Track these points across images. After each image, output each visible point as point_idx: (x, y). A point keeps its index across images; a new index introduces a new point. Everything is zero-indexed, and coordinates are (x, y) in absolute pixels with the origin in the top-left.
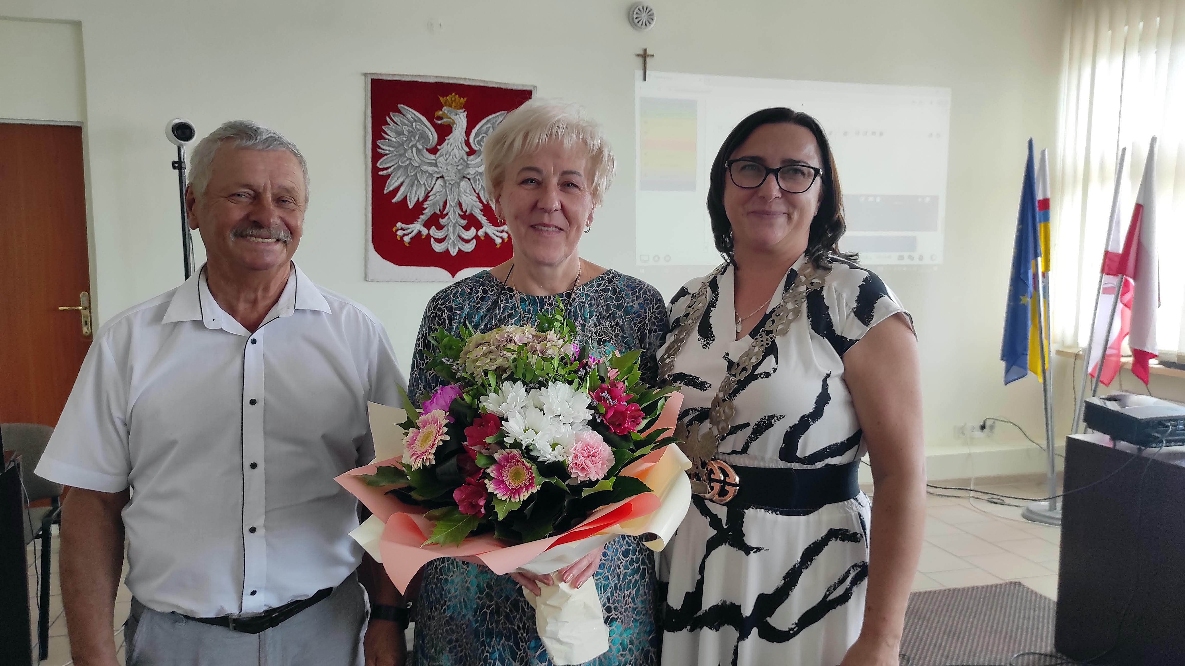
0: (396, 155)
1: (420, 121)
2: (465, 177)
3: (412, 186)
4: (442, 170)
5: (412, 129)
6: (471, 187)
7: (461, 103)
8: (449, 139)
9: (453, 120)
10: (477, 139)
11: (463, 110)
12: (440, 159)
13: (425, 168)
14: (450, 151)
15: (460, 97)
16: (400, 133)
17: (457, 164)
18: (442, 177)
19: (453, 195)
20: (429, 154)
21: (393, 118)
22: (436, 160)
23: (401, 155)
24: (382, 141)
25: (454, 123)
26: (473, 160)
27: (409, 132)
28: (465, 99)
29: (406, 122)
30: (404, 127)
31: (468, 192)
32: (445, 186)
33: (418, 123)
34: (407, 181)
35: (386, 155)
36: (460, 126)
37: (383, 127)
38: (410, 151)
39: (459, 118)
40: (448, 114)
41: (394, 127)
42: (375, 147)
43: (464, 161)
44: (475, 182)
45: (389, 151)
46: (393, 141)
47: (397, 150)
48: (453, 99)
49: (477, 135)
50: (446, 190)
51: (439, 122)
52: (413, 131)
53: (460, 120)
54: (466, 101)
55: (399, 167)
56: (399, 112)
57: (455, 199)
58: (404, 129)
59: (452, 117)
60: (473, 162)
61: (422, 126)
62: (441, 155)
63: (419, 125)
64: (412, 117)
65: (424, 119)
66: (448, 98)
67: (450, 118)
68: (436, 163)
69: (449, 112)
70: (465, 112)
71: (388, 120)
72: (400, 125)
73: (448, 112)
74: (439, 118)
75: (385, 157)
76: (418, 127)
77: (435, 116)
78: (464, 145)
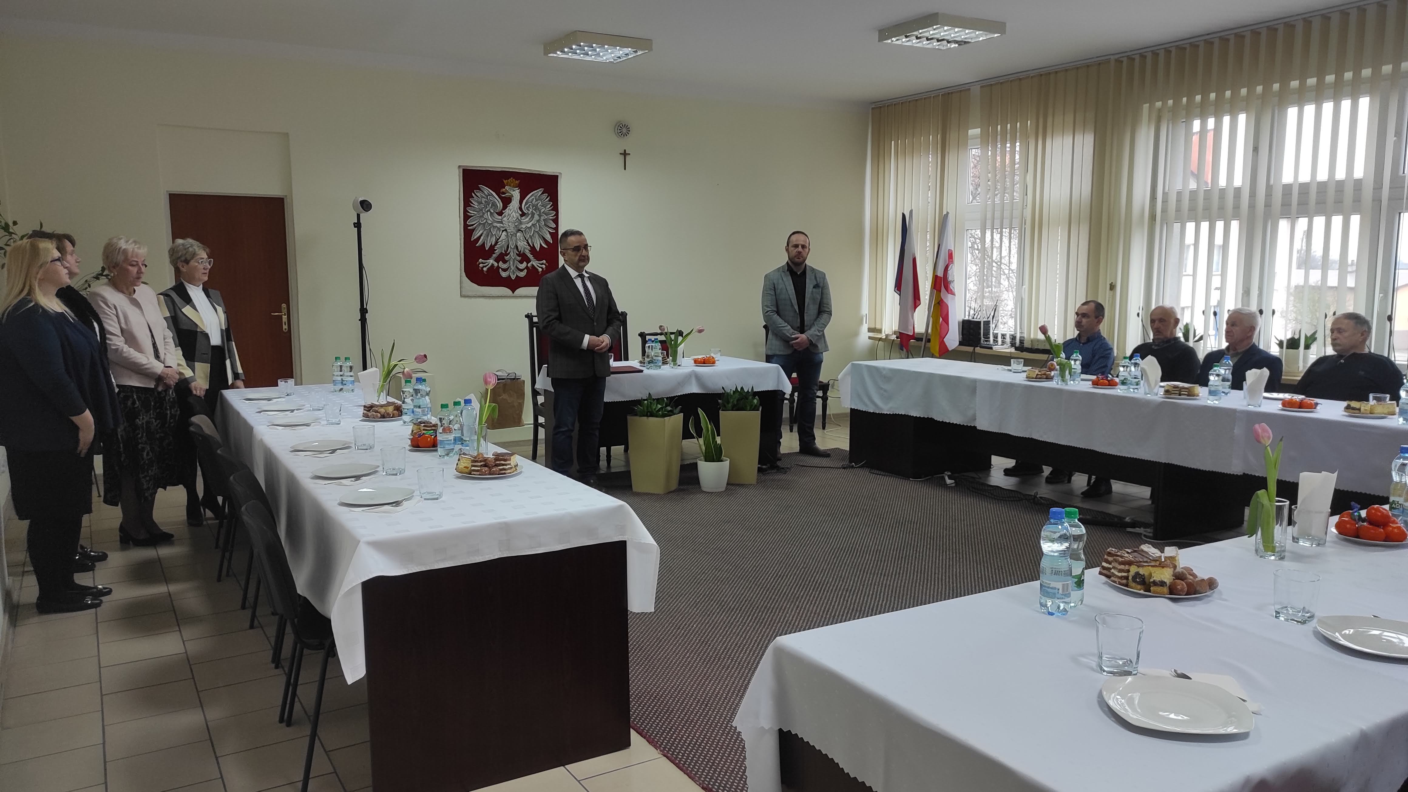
0: (479, 216)
2: (519, 230)
3: (488, 236)
4: (506, 226)
5: (487, 200)
6: (524, 236)
7: (516, 184)
8: (510, 206)
10: (526, 206)
11: (518, 188)
14: (510, 214)
17: (515, 222)
18: (506, 230)
19: (513, 241)
20: (498, 216)
21: (476, 193)
22: (502, 219)
24: (470, 208)
25: (512, 196)
29: (484, 196)
31: (522, 239)
33: (491, 197)
34: (485, 233)
36: (516, 198)
37: (470, 199)
38: (486, 214)
39: (516, 193)
40: (509, 191)
41: (476, 199)
42: (465, 211)
43: (519, 220)
44: (526, 233)
45: (474, 214)
46: (476, 208)
48: (512, 181)
50: (508, 238)
51: (504, 196)
54: (519, 183)
55: (480, 224)
57: (513, 244)
58: (482, 200)
59: (511, 193)
60: (525, 221)
62: (504, 217)
64: (487, 193)
66: (509, 180)
68: (502, 222)
72: (480, 198)
74: (504, 193)
75: (472, 218)
77: (501, 192)
78: (518, 210)
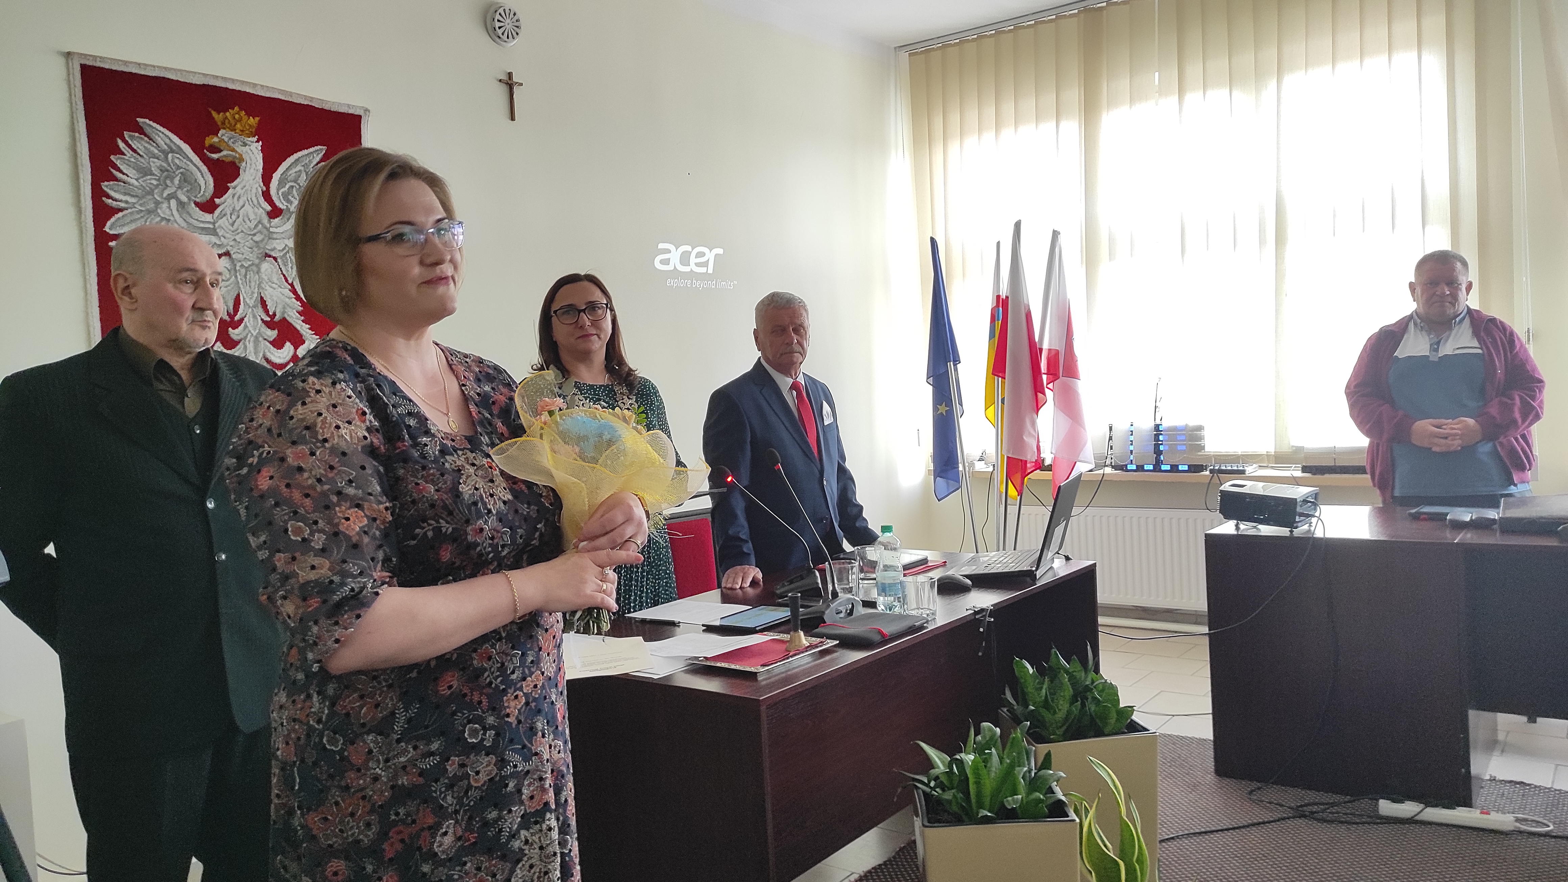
0: (141, 211)
1: (180, 151)
2: (268, 255)
4: (228, 244)
5: (165, 165)
6: (280, 272)
7: (250, 126)
8: (234, 188)
9: (241, 155)
10: (283, 190)
11: (255, 139)
12: (220, 222)
14: (237, 208)
15: (249, 114)
16: (145, 172)
17: (252, 233)
18: (227, 254)
19: (250, 287)
20: (201, 212)
21: (130, 142)
22: (214, 223)
23: (149, 212)
24: (111, 183)
25: (241, 160)
26: (277, 227)
27: (161, 170)
28: (257, 119)
29: (156, 151)
30: (151, 159)
31: (276, 281)
32: (233, 271)
33: (178, 156)
35: (121, 210)
36: (253, 166)
37: (112, 158)
39: (249, 151)
40: (230, 143)
41: (133, 160)
42: (98, 193)
43: (264, 227)
44: (286, 265)
45: (127, 202)
46: (133, 185)
47: (141, 202)
48: (237, 116)
49: (282, 183)
50: (236, 277)
51: (215, 156)
52: (169, 168)
53: (252, 154)
54: (260, 123)
56: (141, 131)
57: (253, 293)
58: (152, 164)
59: (237, 150)
60: (277, 230)
61: (185, 160)
62: (223, 215)
63: (178, 158)
64: (165, 144)
65: (186, 147)
66: (228, 114)
67: (233, 150)
68: (215, 229)
69: (232, 140)
70: (258, 141)
71: (121, 145)
72: (145, 156)
73: (230, 139)
74: (215, 149)
75: (120, 214)
76: (177, 161)
77: (207, 145)
78: (262, 199)
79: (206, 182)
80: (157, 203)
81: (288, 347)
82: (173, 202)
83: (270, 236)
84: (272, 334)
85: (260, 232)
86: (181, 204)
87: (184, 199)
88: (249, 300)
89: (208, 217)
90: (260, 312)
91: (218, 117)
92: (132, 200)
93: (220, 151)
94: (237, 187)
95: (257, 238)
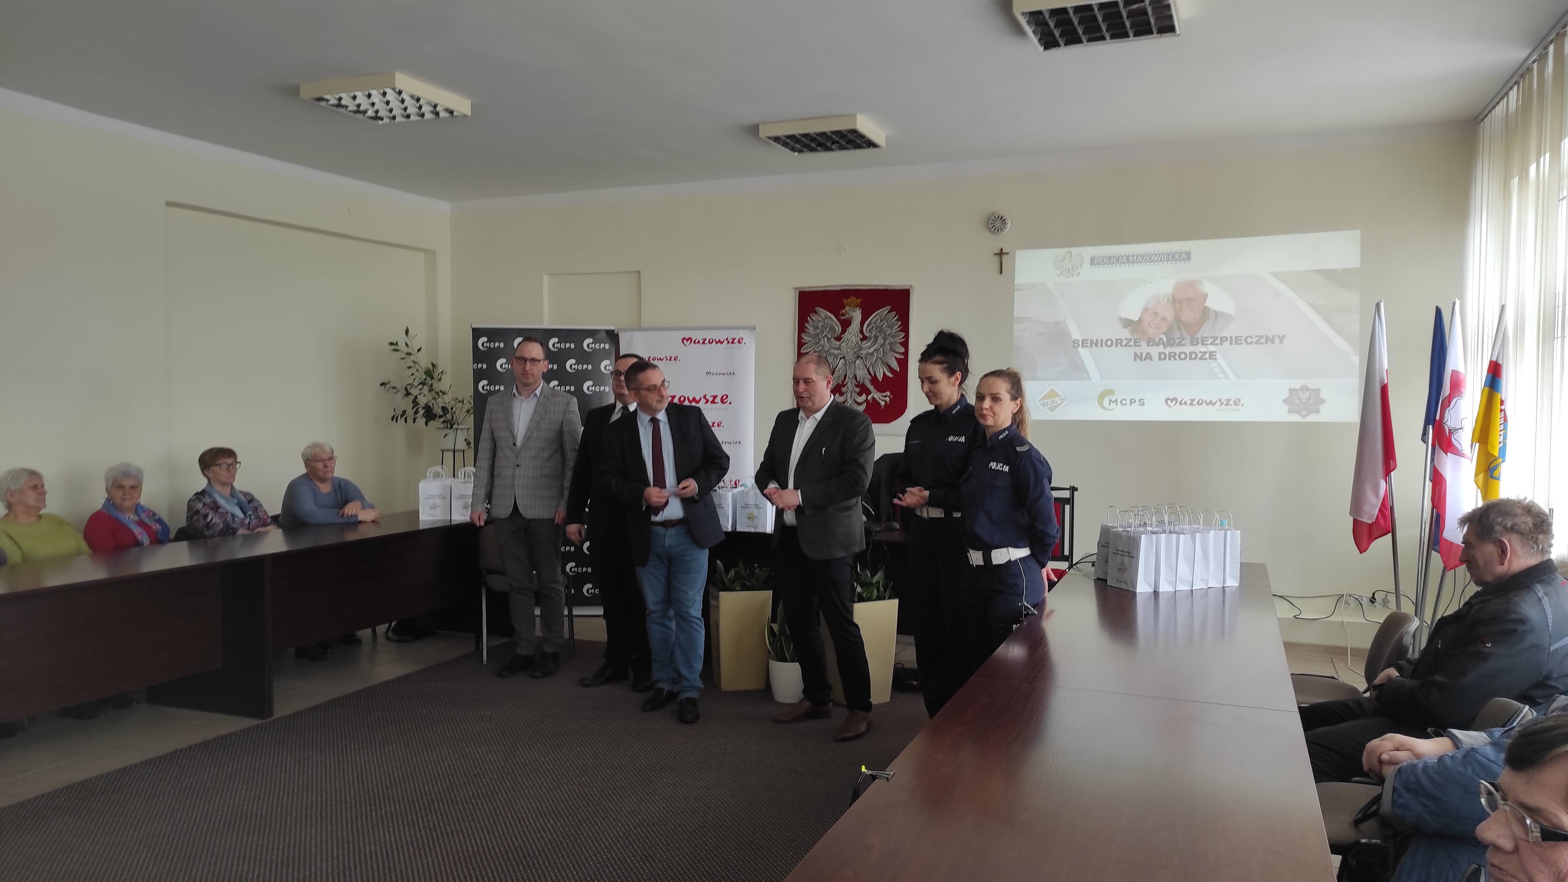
0: (814, 343)
1: (830, 318)
2: (859, 357)
5: (824, 324)
6: (864, 363)
7: (857, 303)
9: (853, 316)
10: (869, 328)
11: (859, 308)
12: (842, 344)
13: (832, 351)
14: (849, 338)
15: (857, 299)
16: (816, 328)
17: (854, 348)
18: (844, 357)
19: (851, 370)
21: (812, 317)
22: (840, 345)
23: (816, 343)
24: (805, 334)
25: (852, 318)
26: (866, 344)
27: (822, 326)
28: (861, 299)
29: (821, 319)
30: (819, 322)
31: (862, 367)
32: (845, 364)
35: (807, 343)
36: (857, 320)
37: (806, 324)
38: (823, 340)
41: (812, 324)
42: (800, 338)
43: (859, 345)
44: (866, 360)
45: (809, 341)
46: (812, 333)
47: (815, 340)
48: (852, 300)
49: (868, 326)
51: (843, 318)
52: (825, 326)
53: (857, 315)
54: (861, 302)
56: (816, 312)
57: (852, 373)
58: (819, 324)
60: (866, 345)
61: (831, 321)
62: (843, 342)
63: (829, 321)
64: (824, 316)
65: (832, 316)
66: (849, 300)
67: (850, 314)
68: (840, 348)
71: (809, 319)
72: (817, 322)
73: (849, 310)
75: (806, 345)
77: (841, 314)
78: (859, 334)
79: (838, 328)
80: (820, 340)
81: (864, 396)
82: (826, 339)
83: (861, 349)
84: (858, 390)
85: (857, 347)
86: (828, 339)
87: (829, 336)
88: (850, 375)
89: (838, 343)
90: (854, 381)
91: (845, 301)
92: (811, 339)
93: (844, 315)
94: (850, 330)
95: (856, 350)
